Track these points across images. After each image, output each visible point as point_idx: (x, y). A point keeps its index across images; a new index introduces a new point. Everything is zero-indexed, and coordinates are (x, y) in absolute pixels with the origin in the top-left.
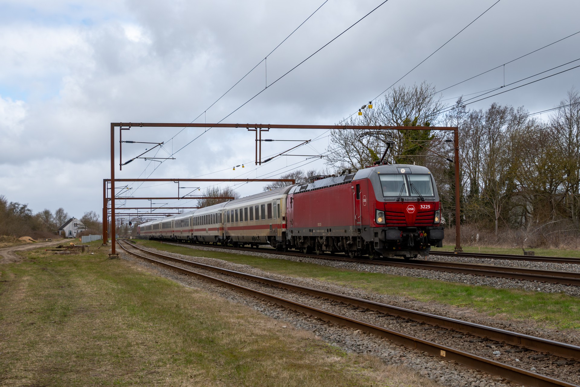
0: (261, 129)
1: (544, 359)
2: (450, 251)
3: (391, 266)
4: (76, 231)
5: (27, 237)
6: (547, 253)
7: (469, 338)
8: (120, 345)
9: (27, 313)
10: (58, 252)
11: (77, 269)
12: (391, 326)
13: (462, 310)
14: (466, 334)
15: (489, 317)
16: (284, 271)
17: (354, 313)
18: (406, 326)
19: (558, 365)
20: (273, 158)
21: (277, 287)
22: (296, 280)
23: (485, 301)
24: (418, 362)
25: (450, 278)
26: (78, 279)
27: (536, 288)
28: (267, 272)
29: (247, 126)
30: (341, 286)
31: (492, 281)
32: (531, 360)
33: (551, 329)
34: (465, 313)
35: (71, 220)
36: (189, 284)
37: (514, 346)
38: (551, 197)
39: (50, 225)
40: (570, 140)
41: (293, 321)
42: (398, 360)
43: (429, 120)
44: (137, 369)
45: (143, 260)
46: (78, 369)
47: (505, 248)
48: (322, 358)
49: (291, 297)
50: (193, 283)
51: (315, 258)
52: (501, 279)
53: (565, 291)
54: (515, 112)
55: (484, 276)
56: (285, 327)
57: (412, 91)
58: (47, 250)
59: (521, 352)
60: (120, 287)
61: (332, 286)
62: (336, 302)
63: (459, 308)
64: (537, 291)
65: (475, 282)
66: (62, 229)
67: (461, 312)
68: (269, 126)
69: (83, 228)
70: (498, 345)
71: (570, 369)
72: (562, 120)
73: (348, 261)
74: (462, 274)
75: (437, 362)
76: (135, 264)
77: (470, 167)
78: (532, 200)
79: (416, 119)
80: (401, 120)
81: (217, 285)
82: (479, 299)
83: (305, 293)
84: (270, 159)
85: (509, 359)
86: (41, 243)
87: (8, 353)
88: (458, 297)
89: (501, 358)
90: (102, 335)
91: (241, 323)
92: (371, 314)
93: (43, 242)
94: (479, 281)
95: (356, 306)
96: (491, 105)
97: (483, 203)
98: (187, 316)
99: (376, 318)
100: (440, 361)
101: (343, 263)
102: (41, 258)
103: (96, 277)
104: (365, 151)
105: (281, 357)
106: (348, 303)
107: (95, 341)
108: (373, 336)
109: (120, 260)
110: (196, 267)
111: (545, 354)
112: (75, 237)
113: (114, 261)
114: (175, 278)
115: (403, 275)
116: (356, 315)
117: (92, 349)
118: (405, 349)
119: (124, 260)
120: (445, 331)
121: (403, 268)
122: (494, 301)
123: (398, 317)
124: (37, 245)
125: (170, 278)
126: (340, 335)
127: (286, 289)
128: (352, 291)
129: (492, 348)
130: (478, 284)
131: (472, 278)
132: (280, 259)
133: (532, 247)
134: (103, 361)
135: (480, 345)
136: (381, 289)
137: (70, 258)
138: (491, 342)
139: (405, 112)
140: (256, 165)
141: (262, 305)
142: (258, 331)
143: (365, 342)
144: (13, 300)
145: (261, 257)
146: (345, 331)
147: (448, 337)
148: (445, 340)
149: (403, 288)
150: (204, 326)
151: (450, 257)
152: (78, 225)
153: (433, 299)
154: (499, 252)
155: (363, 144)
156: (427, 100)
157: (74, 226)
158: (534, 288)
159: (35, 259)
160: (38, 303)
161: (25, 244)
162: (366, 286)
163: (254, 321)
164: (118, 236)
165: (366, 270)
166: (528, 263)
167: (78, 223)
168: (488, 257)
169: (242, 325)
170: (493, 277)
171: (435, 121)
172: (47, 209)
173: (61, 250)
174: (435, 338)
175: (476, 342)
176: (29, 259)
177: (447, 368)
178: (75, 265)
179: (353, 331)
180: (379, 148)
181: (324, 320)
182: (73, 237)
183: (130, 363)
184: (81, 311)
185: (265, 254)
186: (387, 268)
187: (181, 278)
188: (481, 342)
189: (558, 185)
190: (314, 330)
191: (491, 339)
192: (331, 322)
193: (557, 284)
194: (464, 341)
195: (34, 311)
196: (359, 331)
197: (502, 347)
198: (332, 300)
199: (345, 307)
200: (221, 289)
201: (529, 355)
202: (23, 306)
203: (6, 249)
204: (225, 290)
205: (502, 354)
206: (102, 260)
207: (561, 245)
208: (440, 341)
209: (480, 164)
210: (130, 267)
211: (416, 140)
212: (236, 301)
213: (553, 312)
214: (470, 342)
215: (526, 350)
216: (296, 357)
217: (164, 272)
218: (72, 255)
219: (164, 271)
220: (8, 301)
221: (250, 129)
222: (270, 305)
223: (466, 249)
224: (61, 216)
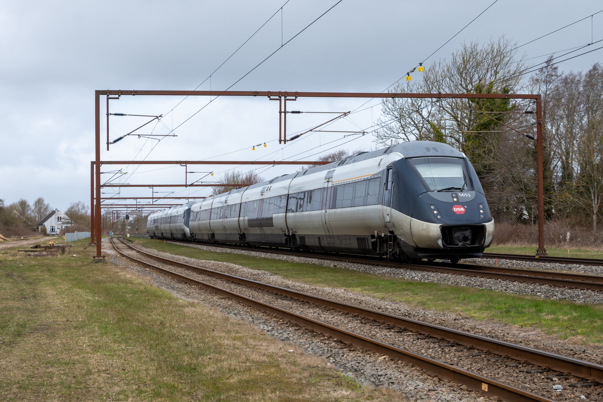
0: (286, 98)
2: (531, 255)
3: (448, 273)
4: (60, 227)
7: (526, 368)
8: (77, 373)
10: (32, 254)
11: (50, 275)
12: (431, 350)
13: (526, 331)
14: (524, 363)
15: (560, 341)
16: (311, 279)
17: (387, 334)
18: (449, 351)
20: (302, 134)
21: (297, 300)
22: (324, 291)
23: (557, 320)
24: (449, 399)
25: (520, 289)
26: (47, 288)
28: (289, 280)
29: (269, 94)
30: (379, 298)
31: (573, 294)
32: (601, 397)
34: (529, 335)
35: (53, 213)
36: (187, 295)
37: (582, 379)
39: (27, 218)
41: (305, 344)
42: (425, 395)
43: (509, 86)
45: (137, 264)
48: (327, 391)
49: (311, 313)
50: (192, 294)
51: (355, 263)
52: (585, 291)
55: (564, 287)
56: (292, 351)
57: (487, 48)
58: (18, 251)
59: (590, 386)
60: (97, 298)
61: (367, 298)
62: (368, 319)
63: (523, 329)
65: (551, 295)
66: (42, 225)
67: (524, 334)
68: (297, 95)
69: (68, 223)
70: (561, 377)
73: (394, 267)
74: (537, 284)
75: (475, 398)
76: (124, 269)
77: (561, 146)
79: (491, 85)
80: (472, 85)
81: (222, 297)
82: (550, 317)
83: (331, 308)
84: (297, 137)
85: (573, 396)
86: (13, 242)
88: (523, 315)
89: (562, 394)
90: (58, 360)
91: (237, 346)
92: (409, 335)
93: (16, 241)
94: (557, 294)
95: (392, 324)
96: (593, 65)
97: (577, 192)
98: (171, 336)
99: (413, 341)
100: (479, 397)
101: (388, 270)
102: (9, 261)
103: (70, 285)
104: (425, 126)
105: (274, 391)
106: (382, 322)
107: (48, 368)
108: (402, 363)
109: (107, 265)
112: (58, 235)
113: (99, 266)
114: (171, 287)
115: (462, 285)
116: (390, 336)
117: (41, 377)
118: (439, 382)
119: (112, 263)
120: (498, 359)
121: (462, 276)
122: (569, 320)
123: (442, 340)
124: (9, 244)
125: (164, 288)
126: (360, 362)
127: (308, 303)
128: (390, 306)
129: (553, 381)
130: (555, 297)
131: (548, 290)
132: (310, 264)
134: (51, 392)
135: (539, 377)
136: (429, 302)
137: (45, 262)
138: (554, 373)
139: (477, 75)
140: (280, 143)
141: (272, 323)
142: (255, 357)
143: (389, 372)
145: (286, 261)
146: (367, 357)
147: (499, 366)
148: (496, 369)
149: (456, 302)
150: (189, 349)
151: (527, 262)
152: (63, 219)
153: (491, 317)
154: (594, 255)
155: (423, 117)
156: (506, 60)
157: (57, 220)
162: (411, 299)
163: (253, 344)
164: (113, 233)
165: (416, 278)
167: (62, 217)
169: (238, 349)
170: (576, 288)
171: (517, 87)
172: (24, 199)
173: (36, 251)
174: (482, 368)
175: (534, 373)
178: (49, 270)
179: (378, 357)
180: (444, 121)
181: (346, 343)
182: (56, 234)
183: (84, 395)
184: (40, 329)
185: (292, 257)
186: (441, 275)
187: (178, 288)
188: (541, 373)
190: (329, 355)
191: (554, 369)
192: (354, 345)
194: (520, 372)
196: (385, 357)
197: (566, 379)
198: (363, 316)
199: (378, 326)
200: (224, 302)
201: (598, 390)
204: (230, 303)
205: (565, 389)
206: (85, 263)
208: (488, 371)
209: (575, 142)
210: (118, 272)
211: (492, 111)
212: (239, 317)
214: (528, 373)
215: (597, 384)
216: (294, 390)
217: (159, 280)
218: (49, 257)
219: (159, 278)
221: (272, 97)
222: (282, 322)
223: (551, 251)
224: (41, 208)
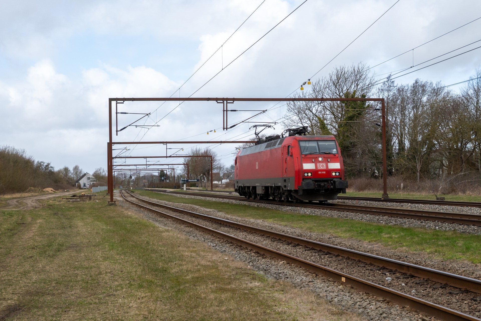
0: (227, 102)
1: (424, 284)
2: (379, 198)
3: (327, 209)
4: (89, 183)
5: (49, 188)
6: (455, 199)
7: (370, 267)
8: (92, 274)
9: (30, 248)
10: (71, 200)
11: (81, 214)
12: (313, 257)
14: (369, 264)
15: (392, 250)
16: (242, 214)
17: (287, 247)
18: (324, 257)
19: (434, 289)
20: (237, 124)
21: (233, 227)
22: (250, 221)
23: (391, 238)
24: (321, 287)
25: (370, 219)
26: (78, 222)
27: (436, 227)
28: (229, 215)
29: (216, 100)
30: (283, 226)
31: (402, 221)
32: (414, 284)
33: (438, 260)
34: (374, 247)
35: (85, 175)
36: (165, 225)
37: (404, 273)
38: (461, 153)
39: (69, 178)
40: (477, 108)
41: (235, 254)
42: (307, 285)
43: (365, 93)
44: (100, 292)
45: (135, 206)
46: (54, 292)
47: (424, 194)
48: (246, 283)
49: (241, 235)
50: (168, 224)
51: (269, 204)
52: (410, 220)
53: (457, 229)
54: (434, 85)
55: (397, 217)
56: (227, 258)
57: (351, 70)
58: (62, 199)
59: (408, 278)
60: (109, 227)
61: (276, 226)
62: (276, 238)
63: (370, 243)
64: (436, 229)
65: (389, 222)
66: (78, 182)
67: (371, 246)
68: (234, 100)
69: (94, 181)
70: (391, 272)
71: (442, 291)
72: (471, 92)
74: (381, 216)
75: (337, 286)
76: (127, 209)
77: (397, 130)
78: (447, 156)
79: (354, 93)
80: (343, 93)
81: (186, 226)
82: (387, 236)
83: (254, 232)
84: (234, 126)
85: (397, 284)
86: (60, 193)
87: (5, 280)
88: (371, 235)
89: (391, 283)
90: (82, 266)
92: (300, 248)
93: (62, 192)
94: (392, 221)
95: (290, 241)
96: (415, 80)
97: (408, 158)
98: (153, 250)
99: (303, 251)
100: (339, 285)
101: (290, 208)
102: (56, 205)
103: (93, 219)
104: (315, 118)
105: (213, 283)
106: (284, 240)
107: (75, 271)
108: (294, 265)
109: (117, 206)
110: (175, 211)
111: (426, 279)
112: (88, 188)
113: (112, 207)
114: (156, 220)
115: (335, 217)
116: (288, 249)
117: (70, 276)
118: (316, 276)
119: (120, 206)
120: (353, 262)
121: (336, 211)
122: (398, 238)
123: (320, 251)
124: (57, 194)
125: (151, 221)
126: (268, 265)
127: (239, 229)
128: (290, 230)
129: (386, 275)
130: (391, 224)
131: (387, 219)
133: (444, 194)
134: (75, 286)
135: (378, 272)
136: (314, 228)
137: (79, 205)
138: (387, 270)
139: (346, 87)
140: (224, 130)
141: (216, 241)
142: (203, 262)
143: (286, 271)
144: (22, 239)
146: (273, 262)
147: (354, 266)
148: (352, 268)
149: (331, 228)
150: (163, 258)
151: (377, 202)
152: (91, 178)
153: (351, 236)
154: (418, 198)
155: (313, 113)
156: (363, 77)
157: (87, 179)
158: (434, 227)
159: (51, 205)
160: (41, 241)
161: (48, 194)
162: (303, 226)
163: (203, 254)
164: (122, 187)
165: (307, 213)
166: (437, 207)
168: (406, 202)
169: (193, 257)
170: (404, 218)
171: (370, 93)
172: (67, 166)
173: (73, 199)
174: (343, 268)
175: (375, 270)
176: (47, 206)
177: (343, 291)
178: (81, 211)
179: (280, 262)
180: (326, 116)
181: (260, 253)
183: (96, 287)
184: (72, 247)
186: (323, 211)
187: (160, 220)
188: (379, 270)
189: (467, 144)
190: (250, 261)
191: (387, 268)
192: (265, 254)
193: (453, 223)
194: (367, 270)
195: (36, 247)
196: (284, 261)
197: (394, 274)
198: (273, 237)
199: (281, 242)
200: (188, 229)
201: (413, 280)
202: (29, 243)
203: (31, 198)
204: (191, 229)
205: (393, 280)
206: (103, 206)
207: (468, 192)
208: (347, 270)
209: (406, 128)
210: (123, 211)
211: (355, 109)
212: (196, 238)
213: (442, 246)
214: (371, 270)
215: (412, 276)
216: (226, 283)
217: (148, 216)
218: (81, 202)
219: (149, 214)
220: (19, 239)
221: (218, 101)
222: (222, 241)
223: (392, 195)
224: (77, 172)
